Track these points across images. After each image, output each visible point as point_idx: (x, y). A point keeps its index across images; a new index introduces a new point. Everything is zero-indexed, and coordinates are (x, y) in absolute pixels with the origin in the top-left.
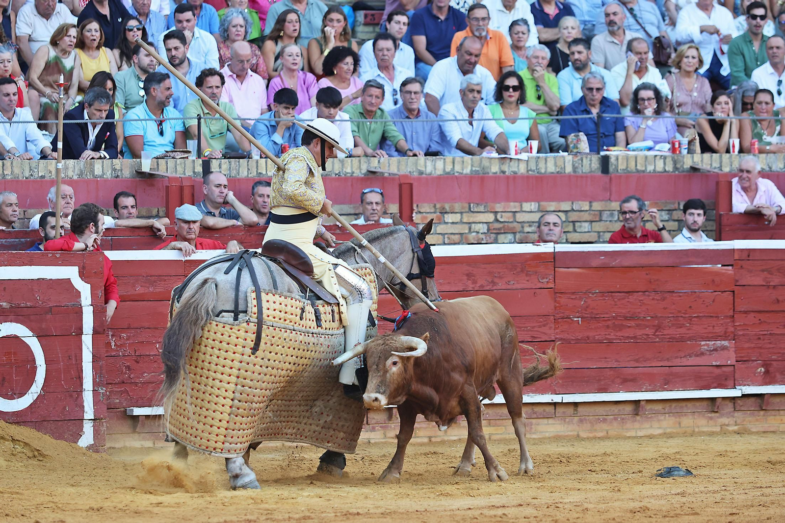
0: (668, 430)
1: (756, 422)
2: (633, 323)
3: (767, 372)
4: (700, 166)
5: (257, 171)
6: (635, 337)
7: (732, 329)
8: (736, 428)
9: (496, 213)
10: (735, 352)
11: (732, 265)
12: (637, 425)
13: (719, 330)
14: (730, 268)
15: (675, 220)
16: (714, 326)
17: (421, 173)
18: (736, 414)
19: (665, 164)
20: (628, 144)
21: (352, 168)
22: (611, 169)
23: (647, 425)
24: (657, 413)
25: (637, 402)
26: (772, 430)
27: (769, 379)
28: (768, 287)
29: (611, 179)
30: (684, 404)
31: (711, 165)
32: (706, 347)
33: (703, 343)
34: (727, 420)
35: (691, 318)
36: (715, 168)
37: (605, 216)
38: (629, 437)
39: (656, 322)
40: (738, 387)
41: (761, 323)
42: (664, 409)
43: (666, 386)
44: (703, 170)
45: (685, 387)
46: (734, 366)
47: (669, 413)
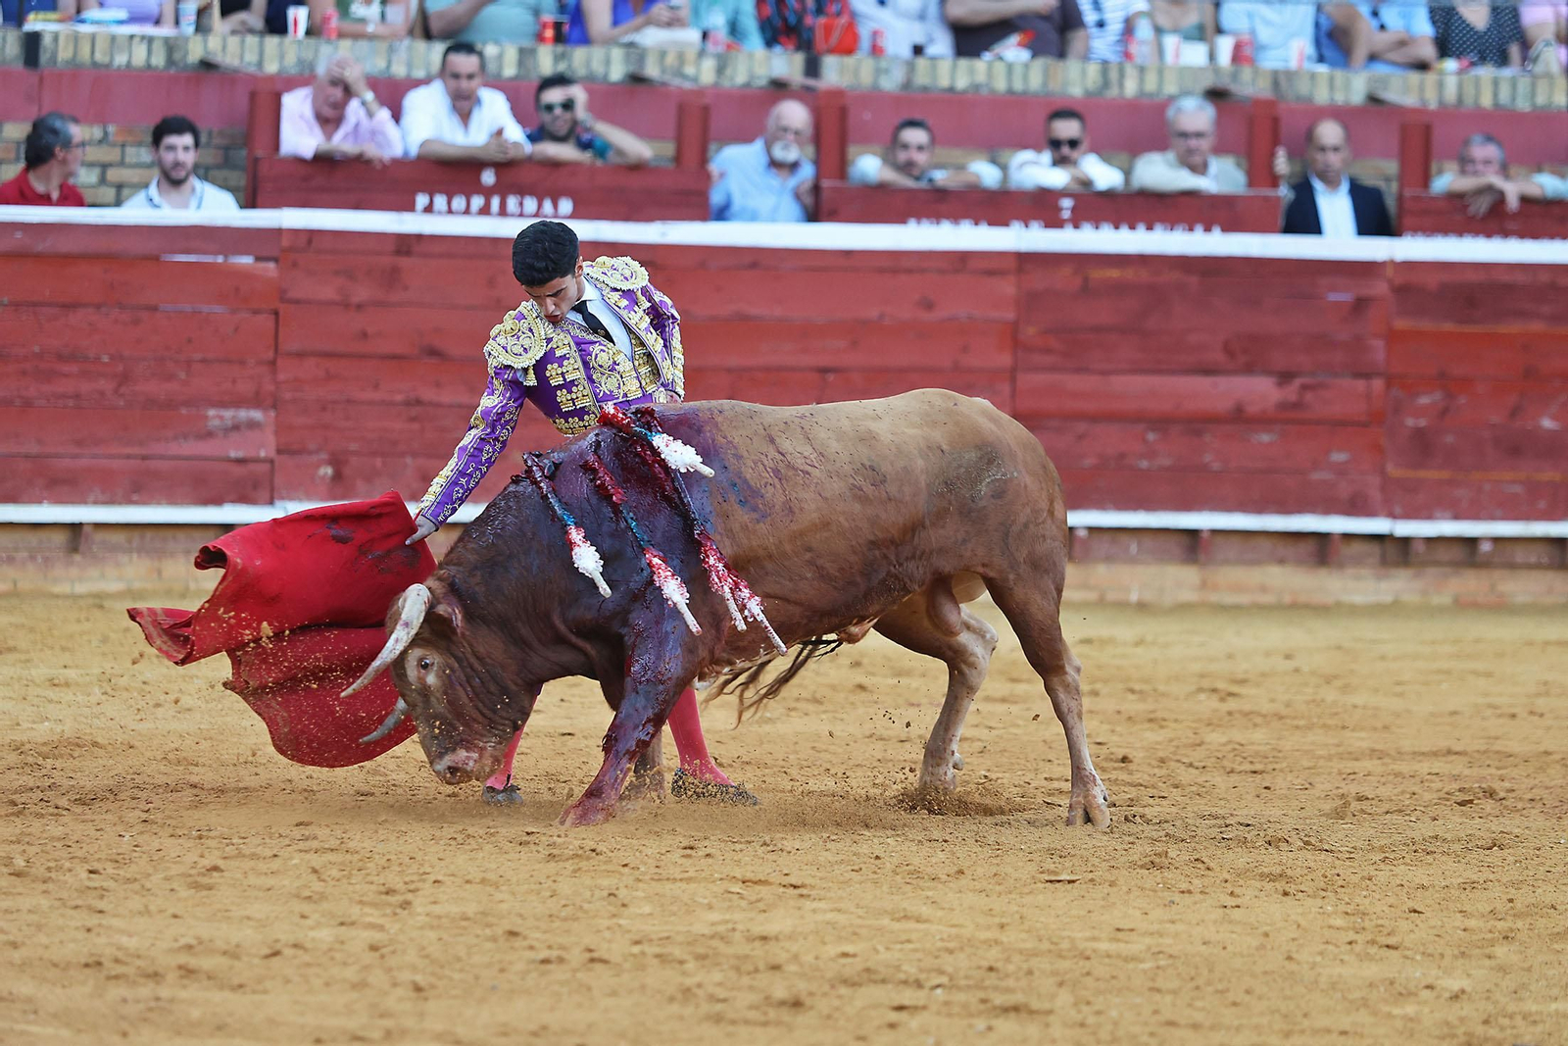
0: (137, 585)
2: (74, 368)
3: (338, 476)
4: (219, 58)
6: (77, 396)
7: (271, 388)
10: (277, 433)
11: (276, 260)
12: (74, 571)
13: (245, 388)
14: (271, 265)
16: (234, 382)
19: (150, 52)
20: (79, 11)
22: (44, 58)
23: (94, 572)
24: (114, 549)
25: (75, 528)
27: (340, 489)
28: (347, 305)
29: (41, 80)
30: (169, 533)
31: (242, 57)
32: (216, 422)
33: (212, 412)
35: (189, 363)
36: (249, 64)
38: (57, 596)
39: (120, 368)
40: (279, 504)
41: (329, 377)
42: (130, 542)
43: (135, 497)
44: (226, 69)
45: (173, 500)
46: (272, 461)
47: (139, 551)
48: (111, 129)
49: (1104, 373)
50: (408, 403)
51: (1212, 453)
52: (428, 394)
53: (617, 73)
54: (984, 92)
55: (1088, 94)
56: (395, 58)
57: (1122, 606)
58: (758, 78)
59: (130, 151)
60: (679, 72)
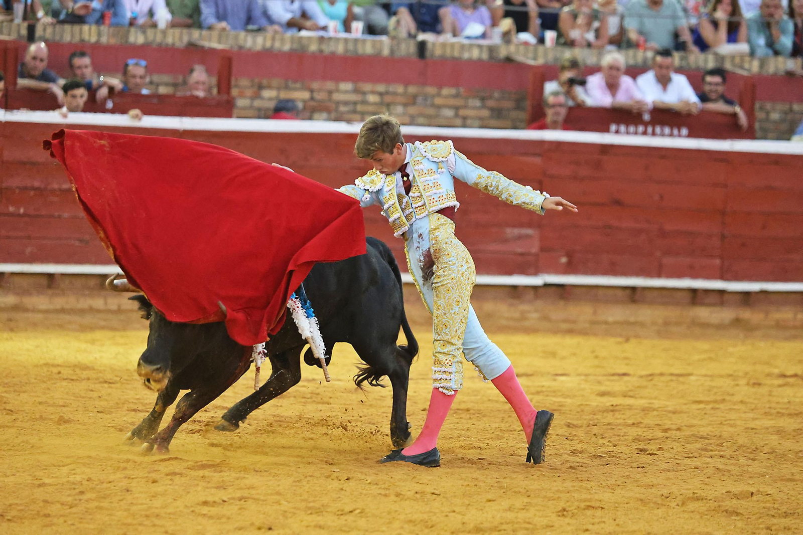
1: (557, 311)
3: (569, 263)
4: (515, 56)
5: (81, 37)
9: (312, 91)
10: (540, 240)
11: (541, 156)
13: (524, 218)
15: (487, 108)
16: (520, 215)
17: (241, 48)
18: (537, 302)
19: (481, 52)
21: (174, 37)
22: (428, 54)
26: (572, 318)
27: (570, 269)
28: (576, 178)
29: (426, 65)
32: (510, 235)
33: (508, 230)
34: (529, 307)
36: (530, 59)
37: (420, 100)
40: (541, 275)
45: (488, 272)
46: (536, 255)
48: (461, 90)
50: (604, 227)
52: (615, 223)
58: (780, 70)
59: (470, 101)
60: (742, 67)
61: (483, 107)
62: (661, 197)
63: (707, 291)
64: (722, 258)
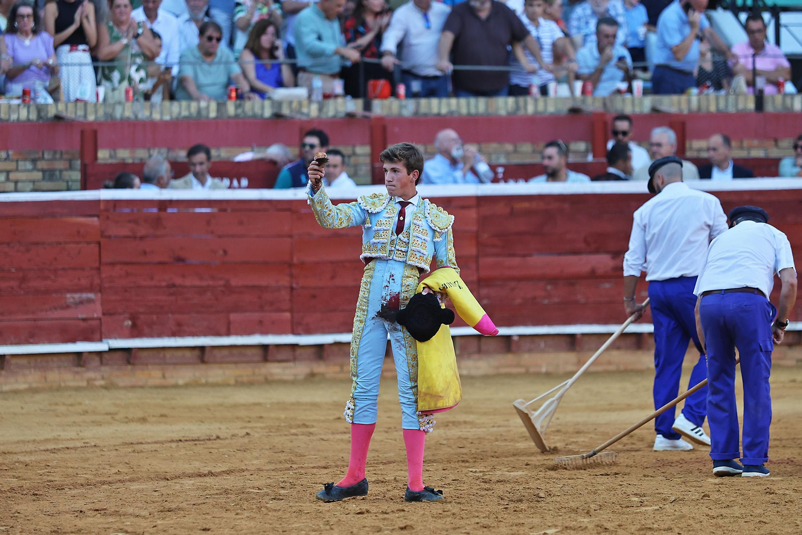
0: (34, 385)
1: (124, 377)
3: (134, 325)
4: (64, 114)
7: (98, 281)
8: (102, 383)
10: (102, 305)
11: (98, 216)
13: (84, 282)
14: (95, 219)
15: (38, 170)
16: (79, 279)
18: (103, 368)
19: (28, 112)
23: (12, 379)
24: (22, 367)
25: (2, 358)
26: (140, 383)
27: (135, 332)
28: (135, 238)
30: (49, 358)
31: (76, 113)
32: (72, 300)
33: (68, 295)
34: (95, 374)
35: (56, 271)
36: (80, 116)
39: (21, 274)
40: (105, 341)
41: (128, 274)
42: (29, 363)
43: (31, 341)
44: (68, 119)
45: (51, 341)
46: (100, 319)
47: (35, 367)
48: (11, 153)
49: (524, 256)
50: (168, 286)
51: (582, 294)
52: (178, 281)
53: (268, 113)
54: (456, 115)
55: (509, 114)
56: (154, 111)
57: (538, 375)
58: (340, 112)
59: (21, 163)
60: (299, 112)
61: (35, 169)
62: (225, 252)
63: (278, 346)
64: (291, 311)
